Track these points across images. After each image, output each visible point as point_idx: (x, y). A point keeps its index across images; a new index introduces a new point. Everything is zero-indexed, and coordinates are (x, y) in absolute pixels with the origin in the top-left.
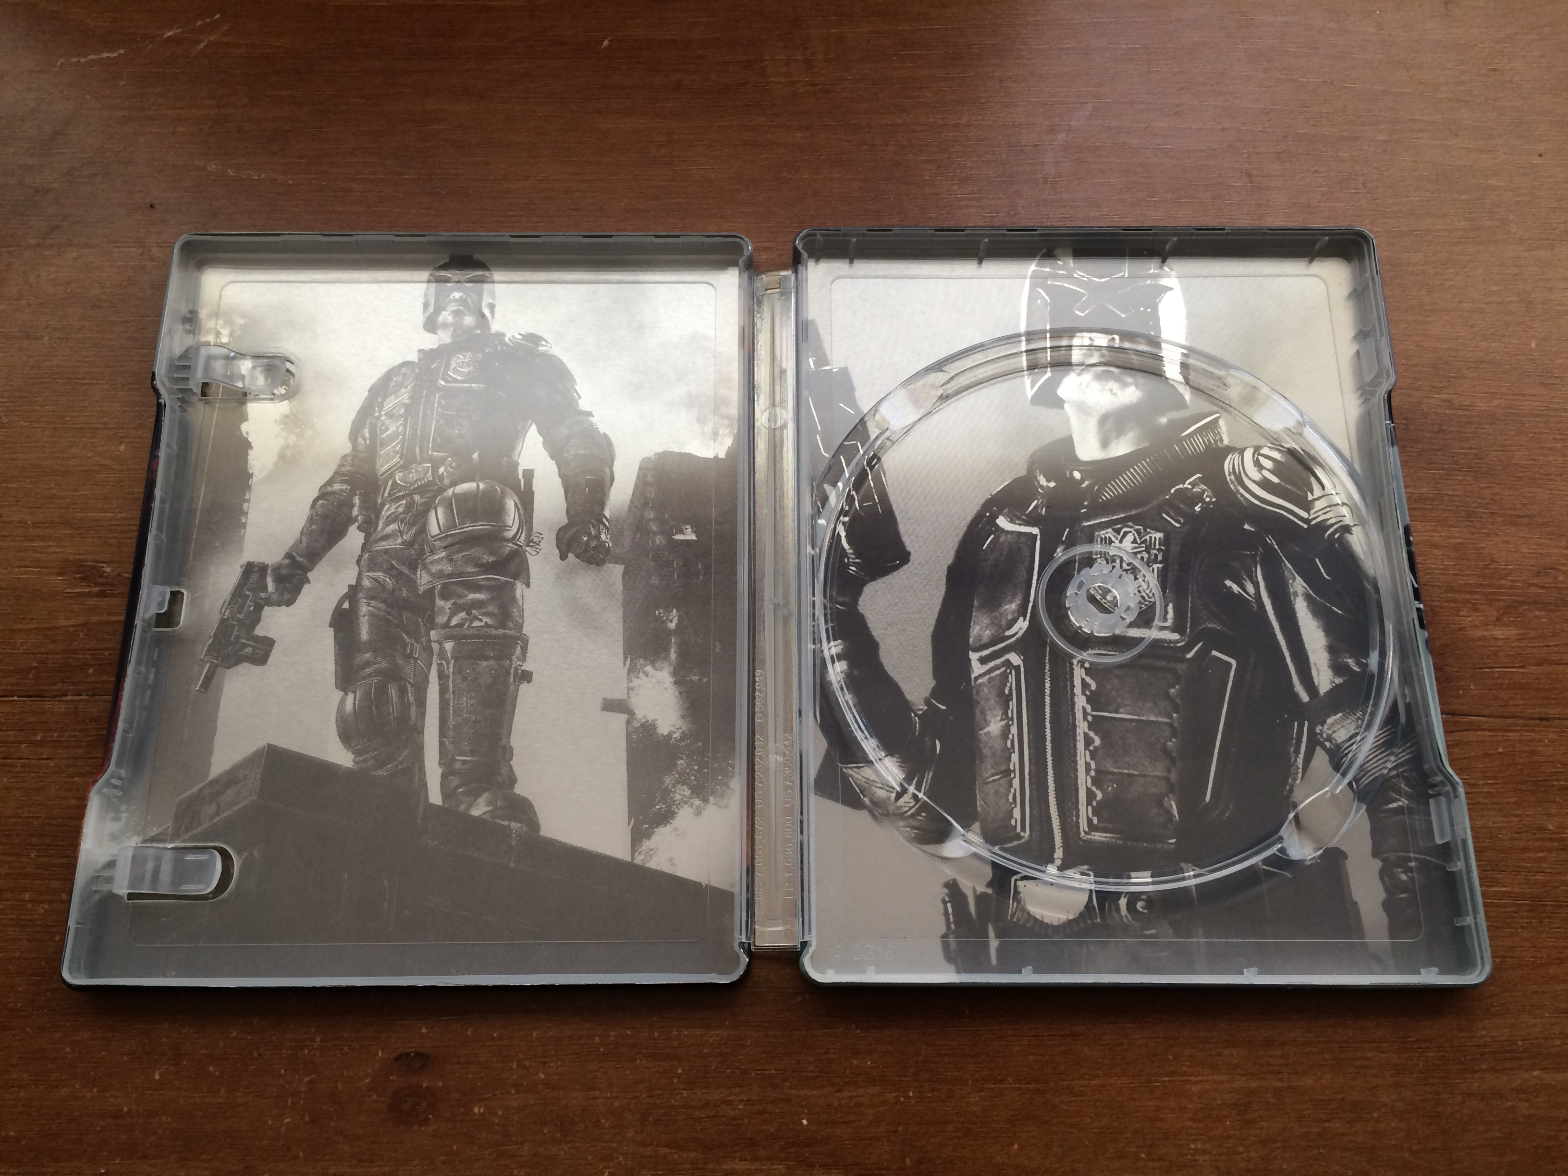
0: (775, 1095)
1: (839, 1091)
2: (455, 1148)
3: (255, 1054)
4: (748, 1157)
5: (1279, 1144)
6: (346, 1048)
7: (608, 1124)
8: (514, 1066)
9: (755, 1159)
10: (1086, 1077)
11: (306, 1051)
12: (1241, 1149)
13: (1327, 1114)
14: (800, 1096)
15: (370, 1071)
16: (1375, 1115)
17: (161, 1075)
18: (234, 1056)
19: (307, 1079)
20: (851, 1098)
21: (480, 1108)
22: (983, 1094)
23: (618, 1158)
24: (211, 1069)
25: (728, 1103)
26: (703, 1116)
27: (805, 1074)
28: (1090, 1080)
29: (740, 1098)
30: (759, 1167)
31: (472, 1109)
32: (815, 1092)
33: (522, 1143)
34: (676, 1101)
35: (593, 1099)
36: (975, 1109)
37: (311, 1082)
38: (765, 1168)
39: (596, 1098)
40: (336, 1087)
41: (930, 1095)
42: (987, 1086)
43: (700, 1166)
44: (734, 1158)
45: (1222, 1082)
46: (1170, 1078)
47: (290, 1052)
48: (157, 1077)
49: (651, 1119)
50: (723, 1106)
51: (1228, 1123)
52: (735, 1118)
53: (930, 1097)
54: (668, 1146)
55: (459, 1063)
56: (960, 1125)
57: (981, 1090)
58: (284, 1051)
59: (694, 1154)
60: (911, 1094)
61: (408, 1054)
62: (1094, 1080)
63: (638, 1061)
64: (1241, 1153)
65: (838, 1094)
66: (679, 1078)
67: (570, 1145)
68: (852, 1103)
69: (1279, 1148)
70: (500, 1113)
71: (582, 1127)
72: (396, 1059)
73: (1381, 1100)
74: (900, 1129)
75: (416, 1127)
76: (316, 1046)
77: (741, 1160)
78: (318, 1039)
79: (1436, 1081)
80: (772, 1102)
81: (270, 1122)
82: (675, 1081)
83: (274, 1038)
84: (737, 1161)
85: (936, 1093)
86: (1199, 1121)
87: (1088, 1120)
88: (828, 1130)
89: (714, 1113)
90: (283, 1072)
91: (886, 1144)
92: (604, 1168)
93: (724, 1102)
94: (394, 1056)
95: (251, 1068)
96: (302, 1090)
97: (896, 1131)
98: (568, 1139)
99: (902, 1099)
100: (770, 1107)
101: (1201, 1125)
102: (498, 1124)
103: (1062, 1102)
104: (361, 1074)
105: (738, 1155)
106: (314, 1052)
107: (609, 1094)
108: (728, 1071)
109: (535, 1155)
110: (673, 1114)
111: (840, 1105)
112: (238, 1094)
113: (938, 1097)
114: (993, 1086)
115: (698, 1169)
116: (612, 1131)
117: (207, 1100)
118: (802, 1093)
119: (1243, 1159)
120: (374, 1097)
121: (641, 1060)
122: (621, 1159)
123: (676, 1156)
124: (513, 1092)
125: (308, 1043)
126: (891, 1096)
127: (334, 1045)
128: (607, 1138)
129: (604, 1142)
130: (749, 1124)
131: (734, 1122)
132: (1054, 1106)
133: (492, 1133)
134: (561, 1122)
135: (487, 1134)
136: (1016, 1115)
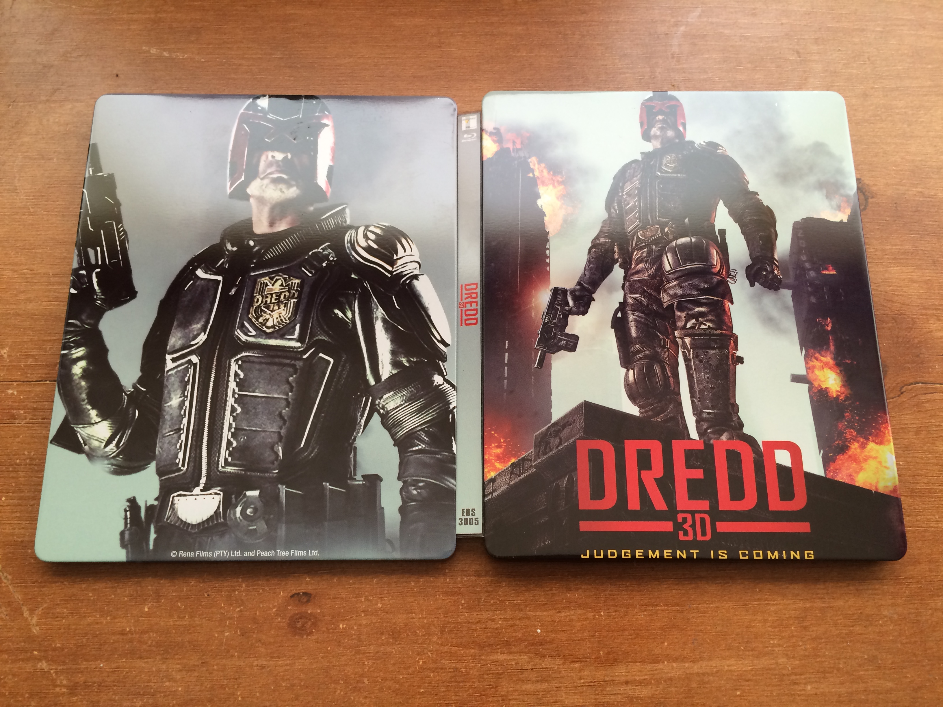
0: (521, 615)
1: (559, 612)
2: (329, 649)
3: (206, 596)
5: (823, 640)
6: (261, 591)
7: (421, 633)
8: (363, 600)
9: (510, 653)
10: (707, 602)
11: (237, 593)
13: (852, 622)
14: (535, 616)
15: (276, 604)
16: (880, 622)
17: (149, 608)
18: (193, 596)
19: (238, 609)
20: (566, 616)
21: (343, 625)
22: (645, 613)
23: (427, 654)
24: (179, 604)
25: (493, 620)
26: (477, 628)
27: (539, 602)
28: (710, 604)
29: (499, 617)
30: (513, 658)
31: (338, 626)
32: (545, 613)
33: (370, 645)
34: (461, 620)
35: (411, 618)
36: (641, 622)
37: (241, 611)
38: (516, 658)
39: (413, 618)
40: (256, 614)
42: (648, 608)
43: (477, 657)
45: (789, 604)
46: (758, 603)
47: (226, 593)
48: (146, 610)
49: (446, 630)
50: (490, 622)
51: (792, 628)
52: (497, 629)
53: (614, 615)
54: (457, 646)
55: (330, 598)
56: (633, 632)
57: (645, 611)
58: (223, 593)
59: (473, 650)
60: (602, 613)
61: (299, 594)
62: (712, 604)
63: (438, 596)
64: (801, 646)
65: (559, 614)
66: (462, 606)
67: (399, 646)
68: (567, 620)
70: (355, 628)
71: (405, 635)
72: (292, 596)
73: (884, 613)
74: (596, 634)
75: (305, 637)
76: (242, 589)
77: (501, 654)
78: (244, 586)
79: (916, 602)
80: (519, 619)
81: (216, 635)
82: (461, 607)
83: (217, 585)
84: (499, 654)
85: (617, 613)
86: (775, 627)
87: (709, 628)
88: (554, 635)
89: (484, 626)
90: (223, 605)
91: (588, 643)
92: (419, 659)
93: (490, 620)
94: (290, 595)
95: (203, 603)
96: (235, 616)
97: (593, 636)
98: (397, 643)
99: (597, 617)
100: (518, 622)
101: (776, 630)
102: (355, 634)
103: (693, 617)
104: (271, 606)
105: (499, 651)
106: (241, 593)
107: (421, 616)
108: (492, 601)
109: (377, 652)
110: (460, 627)
111: (560, 621)
112: (196, 619)
113: (619, 615)
114: (652, 608)
115: (476, 659)
116: (423, 637)
117: (178, 623)
118: (537, 614)
119: (802, 649)
120: (279, 619)
121: (440, 596)
122: (429, 654)
123: (462, 652)
124: (363, 615)
125: (238, 588)
126: (591, 615)
127: (254, 589)
128: (420, 641)
129: (419, 644)
130: (506, 632)
131: (496, 632)
132: (689, 619)
133: (351, 640)
134: (392, 632)
135: (348, 640)
136: (666, 625)
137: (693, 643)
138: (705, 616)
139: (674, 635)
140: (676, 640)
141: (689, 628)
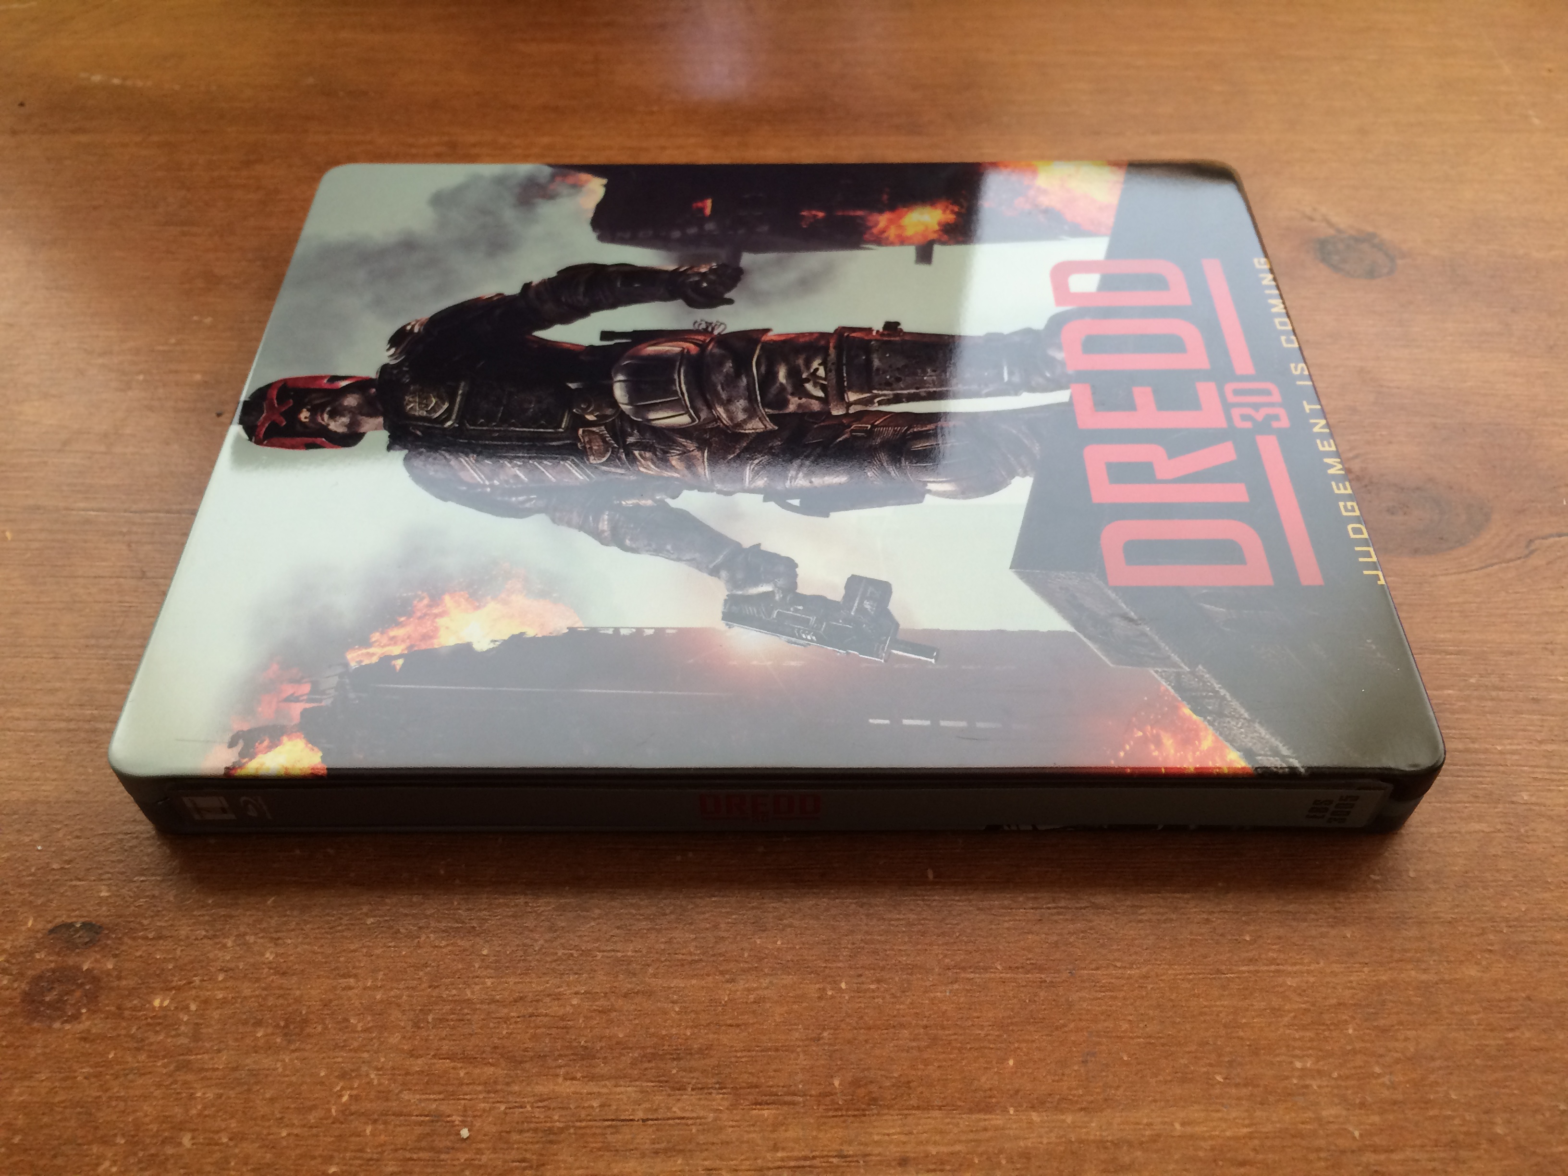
0: (631, 986)
1: (732, 981)
4: (579, 1075)
5: (1438, 1063)
7: (360, 1025)
8: (230, 944)
9: (592, 1078)
10: (1119, 964)
12: (1377, 1070)
14: (668, 987)
20: (749, 990)
21: (164, 999)
22: (956, 986)
23: (367, 1075)
25: (557, 997)
26: (512, 1014)
27: (679, 957)
29: (574, 989)
30: (596, 1090)
31: (151, 1001)
32: (694, 982)
33: (219, 1051)
34: (473, 994)
35: (343, 989)
36: (944, 1008)
38: (604, 1090)
39: (347, 988)
41: (873, 987)
42: (963, 975)
43: (499, 1087)
44: (557, 1075)
45: (1334, 973)
46: (1252, 968)
49: (430, 1018)
50: (548, 1000)
51: (1350, 1031)
52: (562, 1018)
53: (873, 991)
54: (451, 1057)
55: (146, 938)
56: (922, 1030)
57: (956, 981)
59: (492, 1069)
60: (843, 986)
61: (72, 925)
62: (1131, 968)
63: (423, 938)
64: (1379, 1076)
65: (730, 986)
66: (482, 961)
67: (295, 1055)
68: (752, 997)
69: (1440, 1068)
70: (193, 1007)
71: (320, 1028)
72: (52, 931)
74: (825, 1034)
75: (58, 1025)
77: (565, 1079)
82: (477, 965)
84: (560, 1080)
85: (883, 985)
86: (1304, 1028)
88: (711, 1036)
89: (530, 1010)
91: (801, 1056)
92: (343, 1089)
93: (549, 995)
94: (50, 926)
98: (292, 1047)
99: (830, 993)
101: (1308, 1034)
102: (186, 1023)
105: (562, 1071)
109: (235, 1069)
110: (466, 1011)
111: (730, 1000)
113: (886, 990)
115: (496, 1092)
116: (366, 1035)
118: (674, 983)
119: (1383, 1085)
122: (372, 1076)
123: (462, 1073)
126: (812, 989)
128: (355, 1044)
129: (350, 1050)
130: (586, 1028)
131: (562, 1024)
132: (1070, 1005)
133: (173, 1037)
134: (286, 1020)
135: (166, 1037)
136: (1009, 1017)
137: (1085, 1062)
138: (1114, 998)
139: (1033, 1041)
140: (1037, 1055)
141: (1072, 1025)
